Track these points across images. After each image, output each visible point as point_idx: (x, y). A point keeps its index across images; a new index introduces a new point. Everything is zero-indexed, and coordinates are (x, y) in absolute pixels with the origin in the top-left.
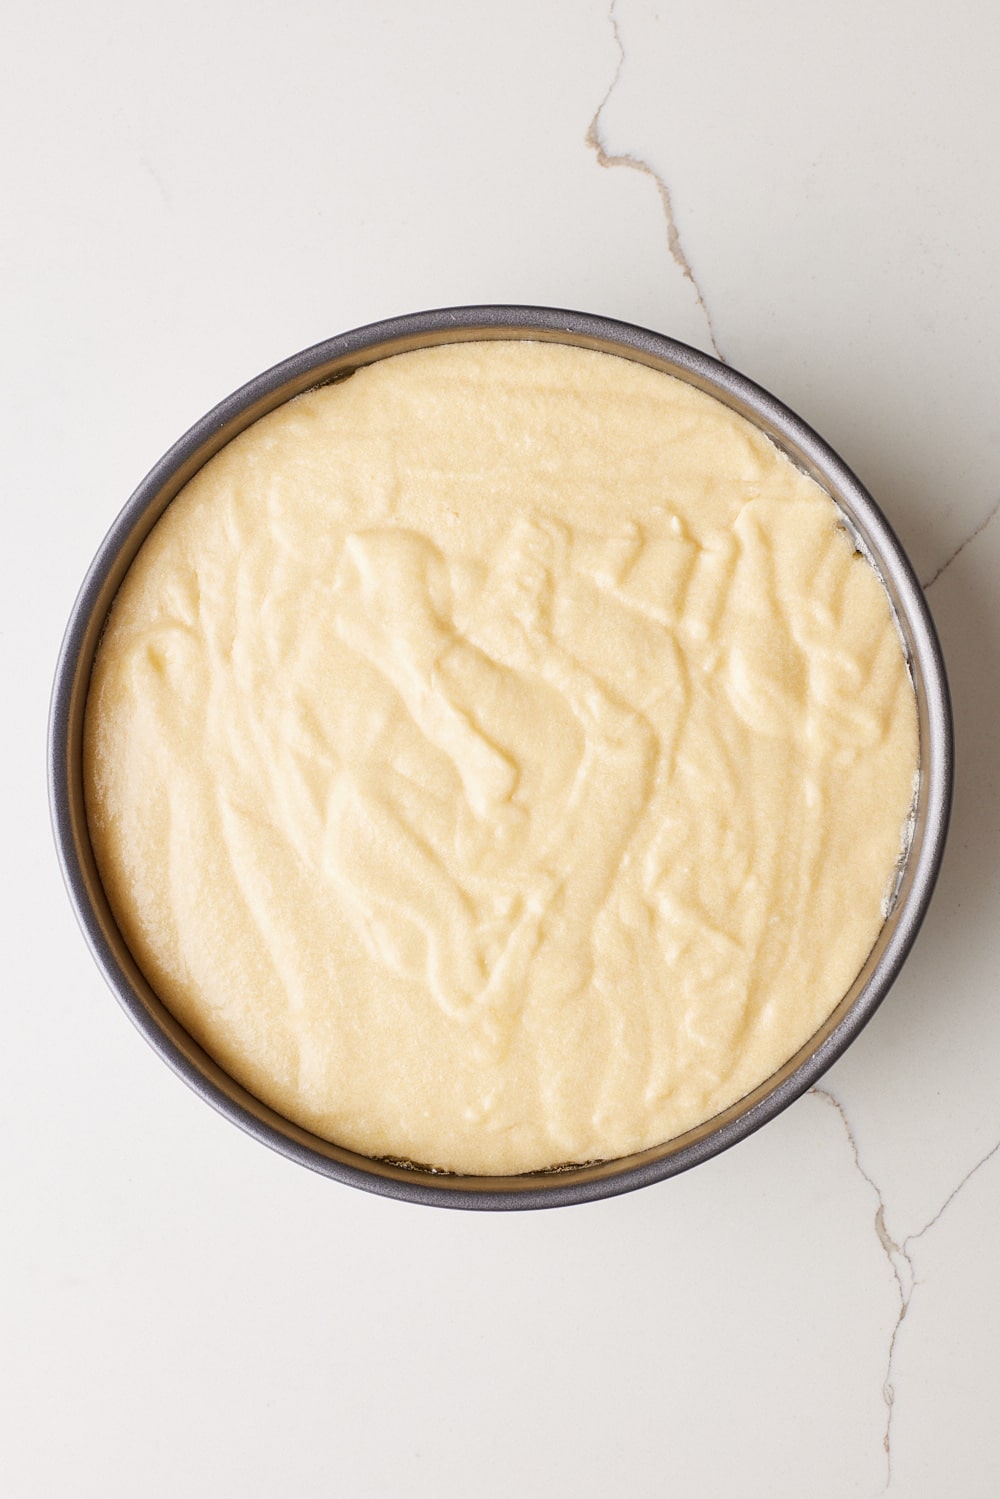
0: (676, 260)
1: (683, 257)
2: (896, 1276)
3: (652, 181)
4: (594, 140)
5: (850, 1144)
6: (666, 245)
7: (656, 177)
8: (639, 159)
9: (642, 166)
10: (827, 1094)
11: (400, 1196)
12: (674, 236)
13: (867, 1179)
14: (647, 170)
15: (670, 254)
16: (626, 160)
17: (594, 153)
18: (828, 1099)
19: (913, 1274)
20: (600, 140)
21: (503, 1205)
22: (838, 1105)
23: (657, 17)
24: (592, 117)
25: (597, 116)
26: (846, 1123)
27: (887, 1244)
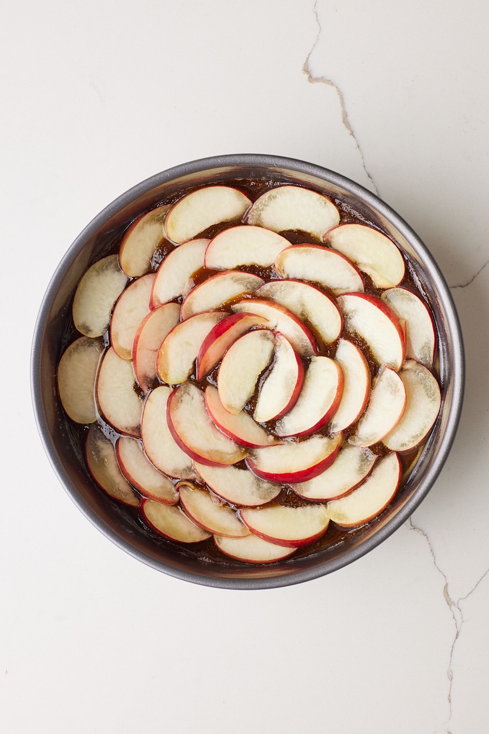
0: (346, 127)
1: (350, 126)
2: (454, 618)
3: (335, 89)
4: (306, 70)
5: (431, 554)
6: (342, 120)
7: (337, 88)
8: (328, 79)
9: (330, 82)
10: (420, 530)
11: (201, 583)
12: (345, 116)
13: (439, 571)
14: (332, 84)
15: (343, 125)
16: (322, 79)
17: (306, 76)
18: (421, 532)
19: (462, 617)
20: (309, 70)
21: (250, 587)
22: (426, 535)
23: (337, 10)
24: (306, 59)
25: (308, 58)
26: (429, 544)
27: (449, 602)
